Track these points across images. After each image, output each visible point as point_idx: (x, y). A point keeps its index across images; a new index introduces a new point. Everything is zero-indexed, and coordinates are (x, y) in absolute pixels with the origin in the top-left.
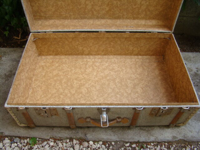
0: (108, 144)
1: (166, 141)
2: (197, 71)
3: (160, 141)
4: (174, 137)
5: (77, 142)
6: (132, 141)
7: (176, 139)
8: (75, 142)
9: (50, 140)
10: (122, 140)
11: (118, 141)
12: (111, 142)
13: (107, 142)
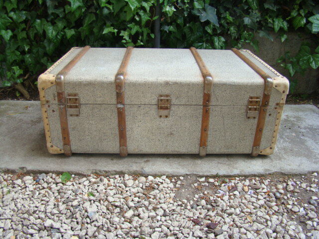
0: (175, 179)
1: (256, 173)
2: (288, 118)
3: (247, 174)
4: (266, 170)
5: (131, 177)
6: (208, 174)
7: (270, 172)
8: (127, 176)
9: (92, 175)
10: (194, 173)
11: (189, 175)
12: (178, 177)
13: (173, 176)
